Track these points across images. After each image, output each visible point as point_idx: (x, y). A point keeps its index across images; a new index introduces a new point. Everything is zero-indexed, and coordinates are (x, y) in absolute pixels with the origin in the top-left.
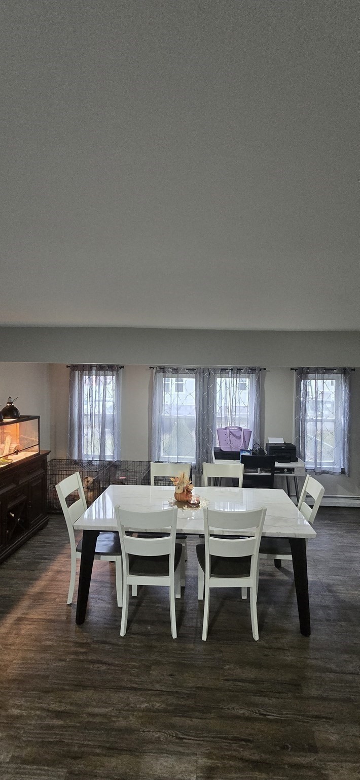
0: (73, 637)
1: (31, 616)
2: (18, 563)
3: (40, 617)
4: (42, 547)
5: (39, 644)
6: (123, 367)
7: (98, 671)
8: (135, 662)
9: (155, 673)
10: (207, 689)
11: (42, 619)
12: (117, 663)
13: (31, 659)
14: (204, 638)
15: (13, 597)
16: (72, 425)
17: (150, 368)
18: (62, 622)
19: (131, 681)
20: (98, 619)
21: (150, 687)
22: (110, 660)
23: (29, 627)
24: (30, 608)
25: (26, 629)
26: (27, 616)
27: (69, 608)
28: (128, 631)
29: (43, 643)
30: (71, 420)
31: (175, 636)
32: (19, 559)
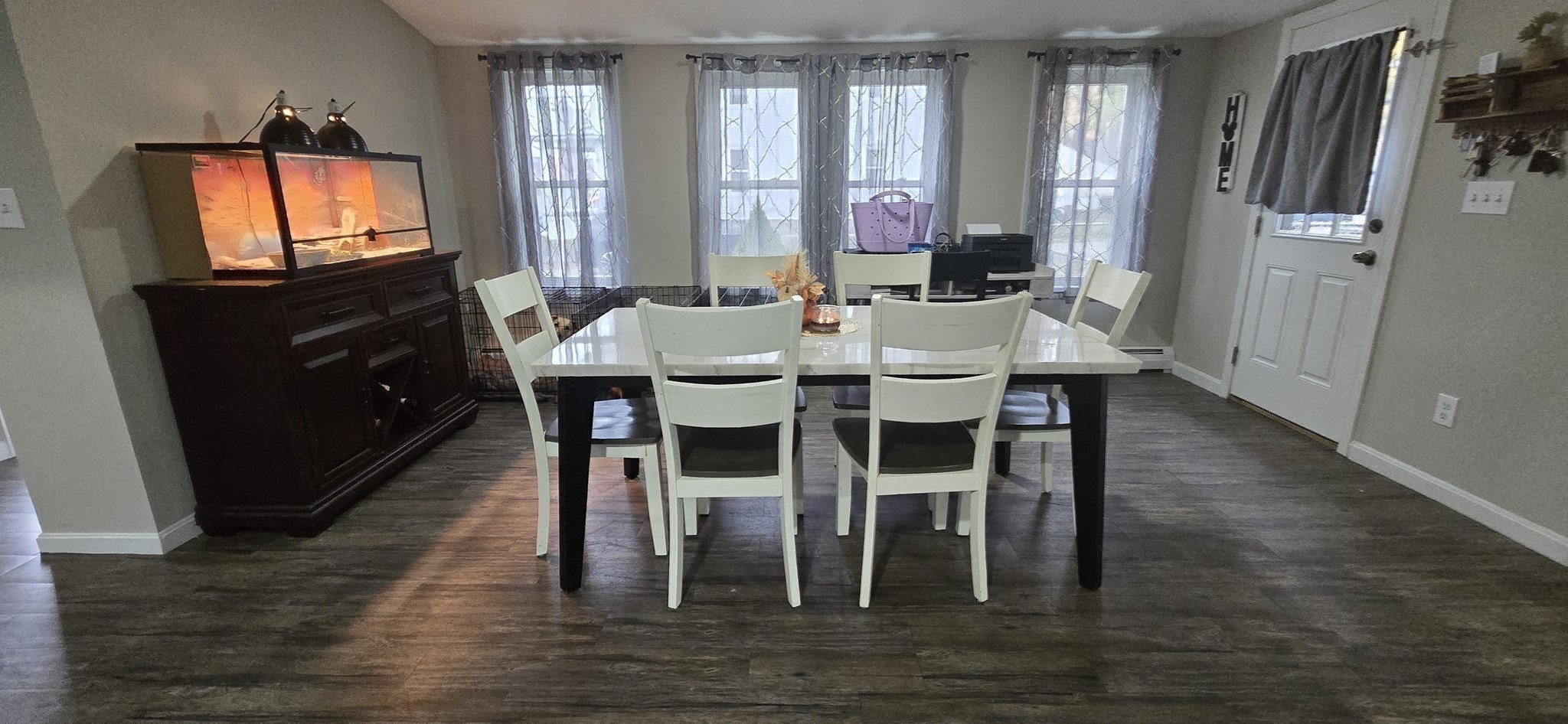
0: (557, 615)
1: (454, 581)
2: (414, 487)
3: (478, 582)
4: (467, 458)
5: (477, 632)
6: (620, 56)
7: (625, 675)
8: (711, 654)
9: (758, 672)
10: (886, 696)
11: (477, 585)
12: (667, 658)
13: (458, 660)
14: (865, 601)
15: (406, 548)
16: (509, 209)
17: (688, 57)
18: (526, 588)
19: (704, 691)
20: (612, 579)
21: (751, 698)
22: (652, 654)
23: (449, 601)
24: (447, 565)
25: (442, 605)
26: (444, 582)
27: (542, 562)
28: (686, 599)
29: (488, 630)
30: (504, 197)
31: (795, 600)
32: (413, 480)
